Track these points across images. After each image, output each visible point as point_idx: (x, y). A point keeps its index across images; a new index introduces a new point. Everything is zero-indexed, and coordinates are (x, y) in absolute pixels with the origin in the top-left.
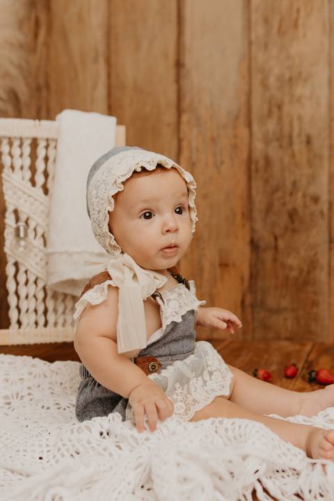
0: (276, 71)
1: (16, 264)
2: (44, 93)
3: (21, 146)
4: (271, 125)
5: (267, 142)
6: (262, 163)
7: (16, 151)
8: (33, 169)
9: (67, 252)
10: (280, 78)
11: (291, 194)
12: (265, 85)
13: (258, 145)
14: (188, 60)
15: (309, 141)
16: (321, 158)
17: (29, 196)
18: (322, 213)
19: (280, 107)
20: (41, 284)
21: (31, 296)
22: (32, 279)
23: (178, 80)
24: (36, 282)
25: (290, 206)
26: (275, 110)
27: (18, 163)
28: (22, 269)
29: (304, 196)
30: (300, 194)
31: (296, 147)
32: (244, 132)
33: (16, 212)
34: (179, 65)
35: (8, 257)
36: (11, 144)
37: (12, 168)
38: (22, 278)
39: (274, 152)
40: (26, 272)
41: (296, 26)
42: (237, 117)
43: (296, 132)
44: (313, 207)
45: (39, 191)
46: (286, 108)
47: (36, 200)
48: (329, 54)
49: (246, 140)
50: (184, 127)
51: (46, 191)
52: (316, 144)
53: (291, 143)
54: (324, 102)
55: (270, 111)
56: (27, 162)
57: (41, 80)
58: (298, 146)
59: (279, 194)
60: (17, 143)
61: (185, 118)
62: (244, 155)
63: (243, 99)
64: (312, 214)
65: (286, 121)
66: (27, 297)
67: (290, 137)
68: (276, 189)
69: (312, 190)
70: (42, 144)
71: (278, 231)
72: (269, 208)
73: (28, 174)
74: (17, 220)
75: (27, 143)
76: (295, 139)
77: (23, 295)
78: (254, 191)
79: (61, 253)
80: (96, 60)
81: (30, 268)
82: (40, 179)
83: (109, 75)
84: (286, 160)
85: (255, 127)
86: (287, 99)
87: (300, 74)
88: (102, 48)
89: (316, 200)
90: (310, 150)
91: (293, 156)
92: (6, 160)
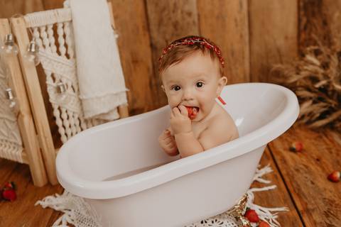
1: (59, 108)
3: (46, 30)
7: (44, 34)
8: (57, 44)
11: (174, 12)
17: (59, 63)
18: (194, 22)
20: (76, 116)
21: (72, 125)
22: (71, 115)
24: (73, 117)
25: (173, 20)
27: (46, 42)
28: (64, 110)
29: (182, 12)
30: (179, 12)
33: (53, 76)
35: (53, 105)
36: (39, 30)
37: (44, 46)
38: (64, 116)
40: (66, 112)
44: (189, 20)
45: (63, 57)
47: (63, 64)
51: (67, 56)
56: (53, 40)
59: (166, 12)
60: (43, 29)
64: (188, 24)
66: (70, 127)
68: (164, 9)
69: (187, 8)
70: (60, 26)
71: (168, 37)
72: (160, 22)
73: (54, 48)
74: (54, 79)
75: (51, 27)
77: (67, 126)
78: (149, 12)
81: (68, 108)
82: (63, 50)
89: (190, 14)
92: (39, 42)
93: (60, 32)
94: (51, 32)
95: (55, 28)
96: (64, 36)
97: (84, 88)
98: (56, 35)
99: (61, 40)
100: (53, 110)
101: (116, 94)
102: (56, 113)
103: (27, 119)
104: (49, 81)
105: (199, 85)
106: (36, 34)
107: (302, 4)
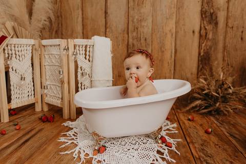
0: (136, 17)
1: (81, 83)
2: (60, 18)
3: (82, 47)
4: (135, 34)
5: (133, 39)
6: (132, 46)
7: (81, 49)
8: (86, 55)
9: (99, 80)
10: (137, 19)
12: (133, 21)
13: (131, 40)
14: (109, 11)
15: (146, 40)
16: (149, 45)
17: (85, 62)
19: (137, 29)
22: (86, 87)
23: (105, 18)
26: (136, 29)
27: (81, 52)
28: (83, 85)
31: (142, 42)
32: (126, 36)
33: (81, 67)
34: (106, 13)
35: (79, 81)
36: (79, 47)
37: (80, 54)
38: (83, 87)
39: (135, 42)
41: (143, 3)
42: (124, 31)
43: (142, 37)
45: (87, 61)
46: (139, 29)
47: (87, 64)
48: (152, 13)
49: (127, 38)
50: (107, 33)
51: (89, 61)
52: (148, 40)
53: (140, 40)
54: (150, 28)
55: (134, 29)
56: (84, 52)
57: (59, 15)
58: (143, 41)
61: (108, 30)
62: (126, 43)
63: (126, 25)
65: (139, 33)
67: (140, 38)
70: (88, 47)
73: (84, 56)
74: (81, 69)
75: (84, 46)
76: (142, 39)
79: (96, 80)
80: (78, 9)
81: (85, 84)
82: (88, 57)
83: (83, 14)
84: (139, 45)
85: (130, 34)
86: (139, 26)
87: (144, 18)
88: (80, 5)
90: (146, 42)
91: (141, 44)
92: (78, 52)
93: (88, 49)
94: (84, 49)
95: (86, 47)
96: (89, 51)
97: (94, 75)
98: (86, 51)
99: (88, 53)
100: (78, 83)
101: (108, 81)
102: (80, 85)
103: (66, 85)
104: (79, 70)
105: (138, 68)
106: (77, 48)
107: (200, 59)
